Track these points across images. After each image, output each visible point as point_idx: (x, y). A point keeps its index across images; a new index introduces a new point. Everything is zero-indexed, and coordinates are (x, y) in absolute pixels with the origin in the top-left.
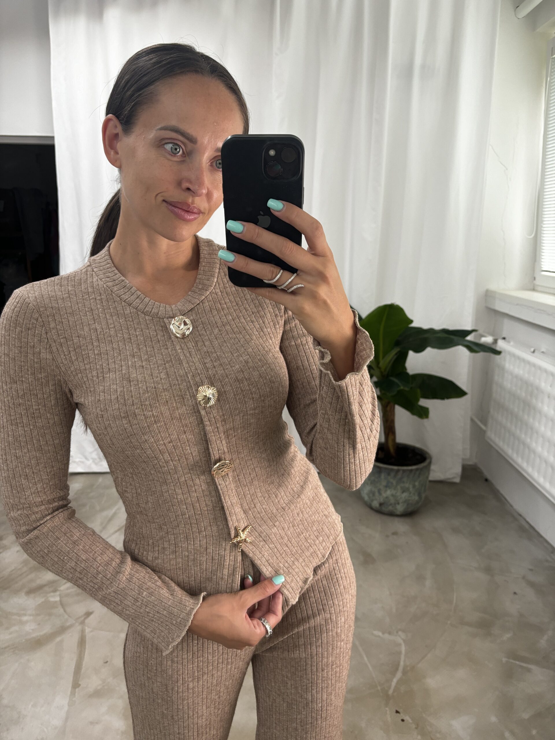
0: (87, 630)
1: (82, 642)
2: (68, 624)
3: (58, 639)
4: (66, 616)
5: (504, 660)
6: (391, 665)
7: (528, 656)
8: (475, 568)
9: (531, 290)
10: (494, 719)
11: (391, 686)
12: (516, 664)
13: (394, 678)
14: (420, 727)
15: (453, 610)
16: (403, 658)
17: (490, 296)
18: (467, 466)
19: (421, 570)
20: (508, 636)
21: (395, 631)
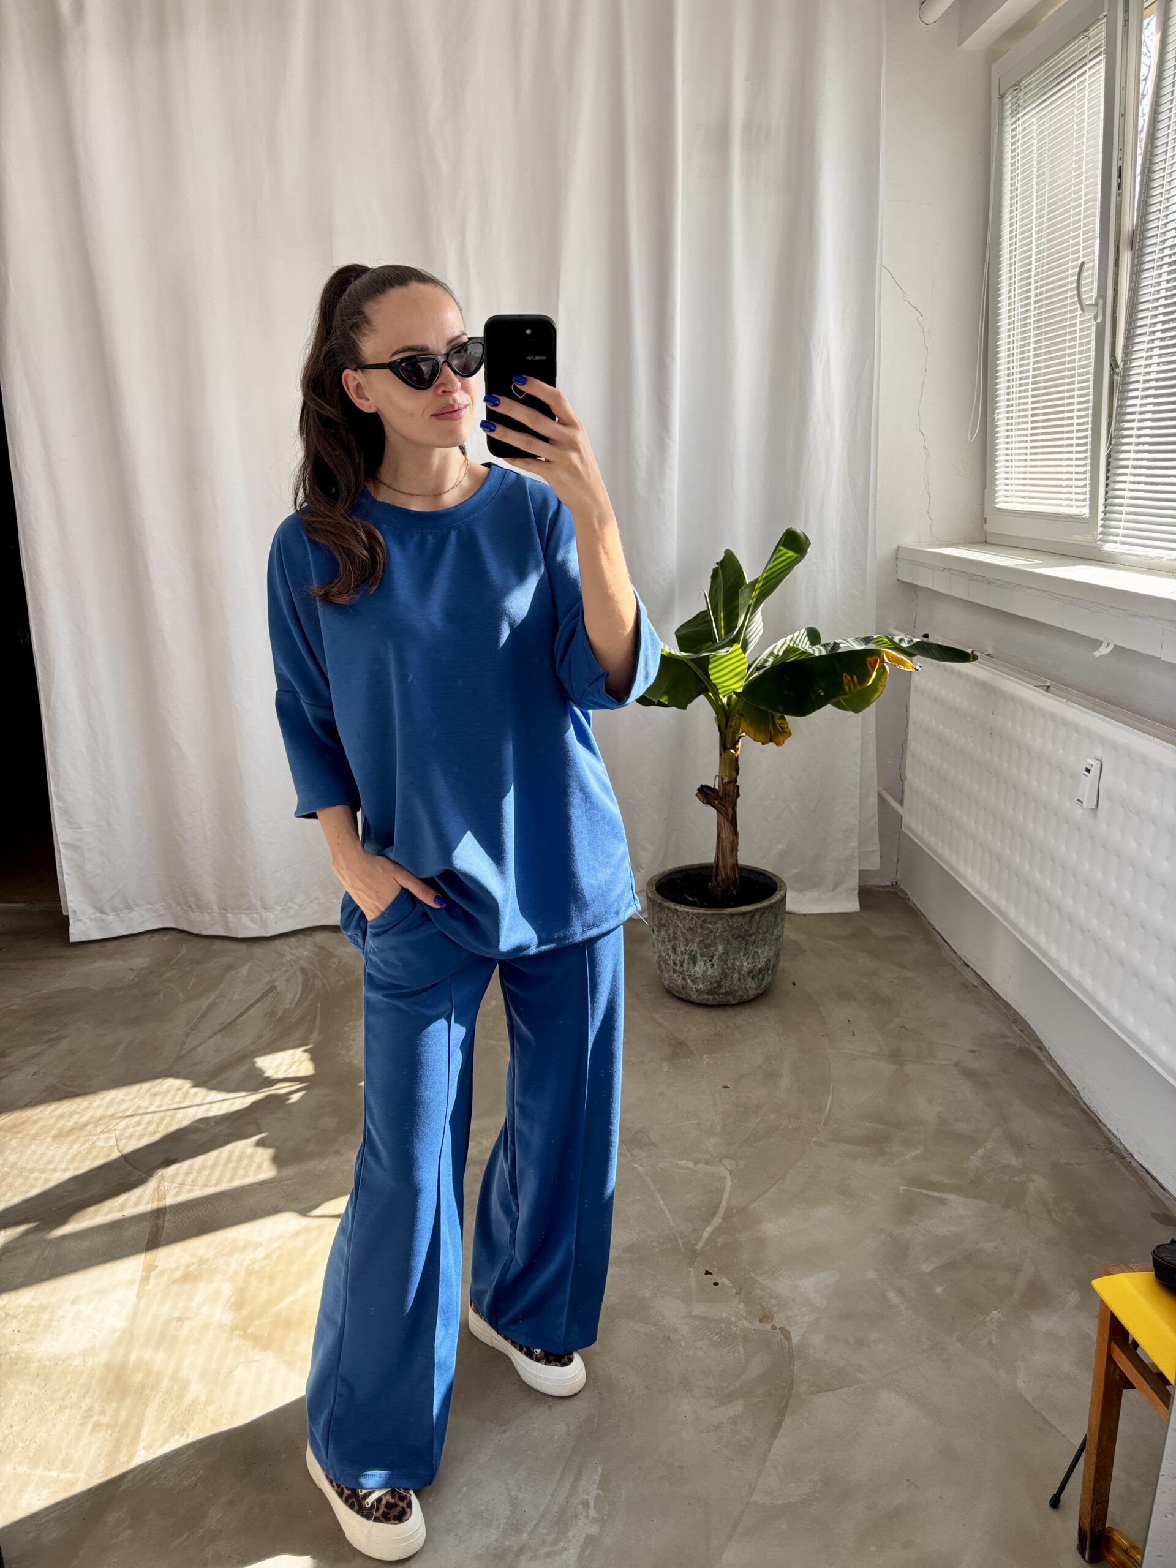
0: (168, 1186)
4: (129, 1168)
5: (902, 1188)
6: (703, 1209)
7: (946, 1180)
8: (873, 1054)
9: (980, 543)
10: (871, 1274)
11: (700, 1237)
12: (921, 1193)
13: (707, 1226)
14: (745, 1291)
15: (823, 1120)
16: (726, 1196)
17: (904, 560)
18: (881, 889)
19: (773, 1062)
20: (913, 1154)
21: (717, 1160)
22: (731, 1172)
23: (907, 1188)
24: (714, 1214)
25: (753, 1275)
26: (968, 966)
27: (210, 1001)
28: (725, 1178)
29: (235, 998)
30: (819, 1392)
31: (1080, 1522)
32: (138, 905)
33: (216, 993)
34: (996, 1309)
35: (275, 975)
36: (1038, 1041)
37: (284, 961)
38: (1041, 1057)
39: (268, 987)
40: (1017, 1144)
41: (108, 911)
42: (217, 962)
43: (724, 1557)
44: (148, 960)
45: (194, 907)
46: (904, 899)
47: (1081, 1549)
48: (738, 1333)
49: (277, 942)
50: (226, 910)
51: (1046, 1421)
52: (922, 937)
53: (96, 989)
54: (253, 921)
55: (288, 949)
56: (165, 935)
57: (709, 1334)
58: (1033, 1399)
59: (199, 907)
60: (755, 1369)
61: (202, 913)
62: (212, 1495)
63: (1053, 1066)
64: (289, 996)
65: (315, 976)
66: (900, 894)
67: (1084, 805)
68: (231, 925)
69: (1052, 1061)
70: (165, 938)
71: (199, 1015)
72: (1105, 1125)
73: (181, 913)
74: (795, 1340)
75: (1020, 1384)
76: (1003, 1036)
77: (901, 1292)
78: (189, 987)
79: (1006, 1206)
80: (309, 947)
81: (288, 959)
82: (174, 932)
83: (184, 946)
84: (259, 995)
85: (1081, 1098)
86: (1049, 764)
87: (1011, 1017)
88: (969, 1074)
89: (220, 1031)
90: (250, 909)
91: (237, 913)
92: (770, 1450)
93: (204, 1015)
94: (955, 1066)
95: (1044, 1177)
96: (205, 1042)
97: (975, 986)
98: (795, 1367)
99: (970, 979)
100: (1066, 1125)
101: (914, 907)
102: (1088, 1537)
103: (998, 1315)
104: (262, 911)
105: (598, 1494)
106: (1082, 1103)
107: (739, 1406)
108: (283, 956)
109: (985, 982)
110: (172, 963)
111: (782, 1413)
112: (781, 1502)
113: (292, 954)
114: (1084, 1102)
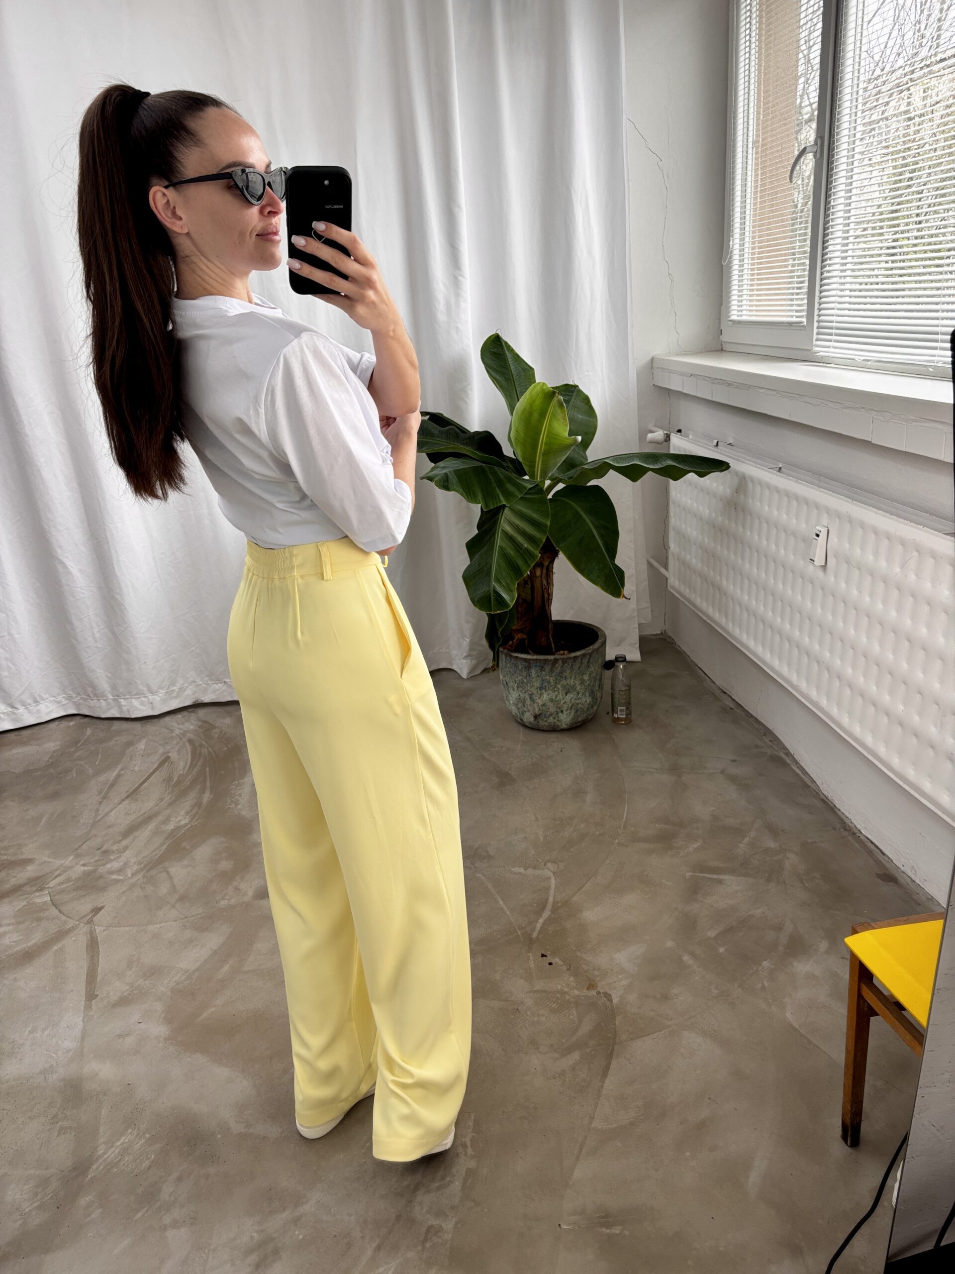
0: (98, 929)
1: (93, 945)
2: (68, 927)
3: (55, 948)
4: (64, 918)
5: (688, 875)
6: (535, 905)
7: (721, 865)
8: (657, 769)
9: (718, 351)
10: (670, 944)
11: (535, 927)
12: (704, 877)
13: (539, 919)
14: (574, 967)
15: (622, 825)
16: (552, 892)
17: (658, 368)
18: (653, 637)
19: (579, 782)
20: (695, 846)
21: (543, 864)
22: (554, 874)
23: (692, 874)
24: (544, 908)
25: (579, 954)
26: (725, 693)
27: (115, 773)
28: (549, 878)
29: (137, 769)
30: (637, 1038)
31: (842, 1118)
32: (43, 699)
33: (120, 766)
34: (765, 960)
35: (168, 747)
36: (785, 748)
37: (174, 735)
38: (788, 761)
39: (163, 758)
40: (773, 831)
41: (18, 706)
42: (117, 741)
43: (574, 1174)
44: (58, 743)
45: (92, 696)
46: (672, 643)
47: (844, 1138)
48: (571, 1000)
49: (167, 719)
50: (118, 696)
51: (810, 1042)
52: (687, 672)
53: (17, 771)
54: (142, 704)
55: (176, 725)
56: (72, 721)
57: (548, 1003)
58: (800, 1026)
59: (96, 695)
60: (586, 1027)
61: (99, 700)
62: (163, 1174)
63: (798, 768)
64: (182, 764)
65: (201, 745)
66: (668, 639)
67: (816, 563)
68: (125, 709)
69: (797, 763)
70: (72, 723)
71: (108, 786)
72: (839, 810)
73: (81, 701)
74: (615, 1001)
75: (788, 1015)
76: (757, 746)
77: (693, 955)
78: (97, 763)
79: (769, 880)
80: (193, 722)
81: (178, 733)
82: (78, 718)
83: (88, 729)
84: (157, 765)
85: (820, 790)
86: (785, 532)
87: (761, 731)
88: (733, 779)
89: (127, 797)
90: (139, 694)
91: (128, 698)
92: (602, 1087)
93: (112, 785)
94: (721, 773)
95: (797, 855)
96: (116, 807)
97: (731, 708)
98: (617, 1022)
99: (728, 703)
100: (810, 813)
101: (679, 649)
102: (850, 1129)
103: (768, 964)
104: (149, 694)
105: (473, 1137)
106: (821, 794)
107: (576, 1056)
108: (172, 731)
109: (740, 705)
110: (80, 744)
111: (610, 1056)
112: (614, 1126)
113: (180, 729)
114: (823, 794)
